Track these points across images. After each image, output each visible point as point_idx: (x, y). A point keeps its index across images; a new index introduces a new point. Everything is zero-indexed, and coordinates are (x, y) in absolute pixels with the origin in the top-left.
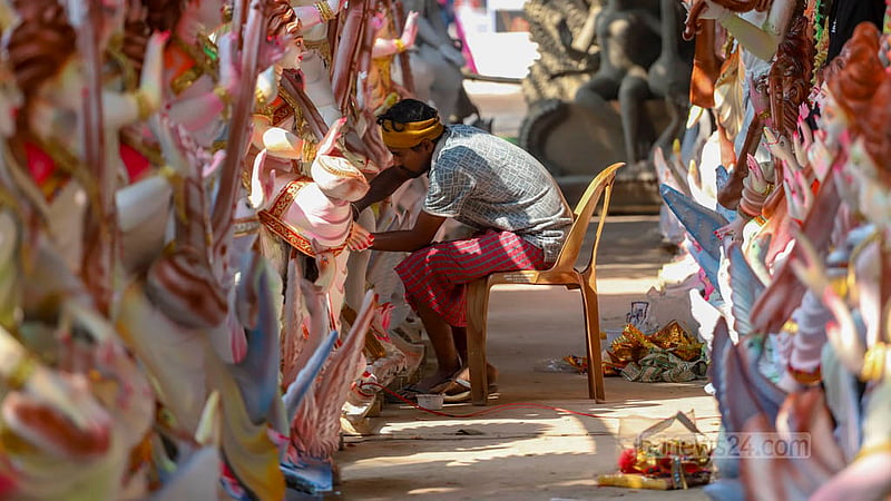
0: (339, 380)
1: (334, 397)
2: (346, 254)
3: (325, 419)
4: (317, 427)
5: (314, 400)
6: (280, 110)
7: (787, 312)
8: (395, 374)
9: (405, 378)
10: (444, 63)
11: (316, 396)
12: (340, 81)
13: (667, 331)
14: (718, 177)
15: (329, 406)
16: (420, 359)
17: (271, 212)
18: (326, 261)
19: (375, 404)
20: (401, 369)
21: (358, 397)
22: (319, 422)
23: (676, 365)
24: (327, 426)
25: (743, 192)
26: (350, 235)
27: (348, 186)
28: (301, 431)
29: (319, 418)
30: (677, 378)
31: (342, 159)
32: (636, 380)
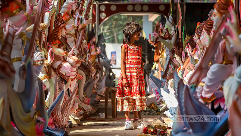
0: (68, 107)
1: (66, 112)
2: (76, 81)
3: (64, 118)
4: (61, 120)
5: (61, 112)
6: (60, 44)
7: (200, 80)
8: (89, 112)
9: (92, 113)
10: (107, 62)
11: (61, 111)
12: (79, 46)
13: (151, 104)
14: (161, 73)
15: (65, 114)
16: (96, 110)
17: (57, 69)
18: (68, 79)
19: (83, 117)
20: (91, 111)
21: (78, 116)
22: (62, 119)
23: (153, 111)
24: (64, 120)
25: (167, 75)
26: (77, 76)
27: (76, 63)
28: (57, 121)
29: (62, 117)
30: (153, 115)
31: (74, 56)
32: (144, 115)
